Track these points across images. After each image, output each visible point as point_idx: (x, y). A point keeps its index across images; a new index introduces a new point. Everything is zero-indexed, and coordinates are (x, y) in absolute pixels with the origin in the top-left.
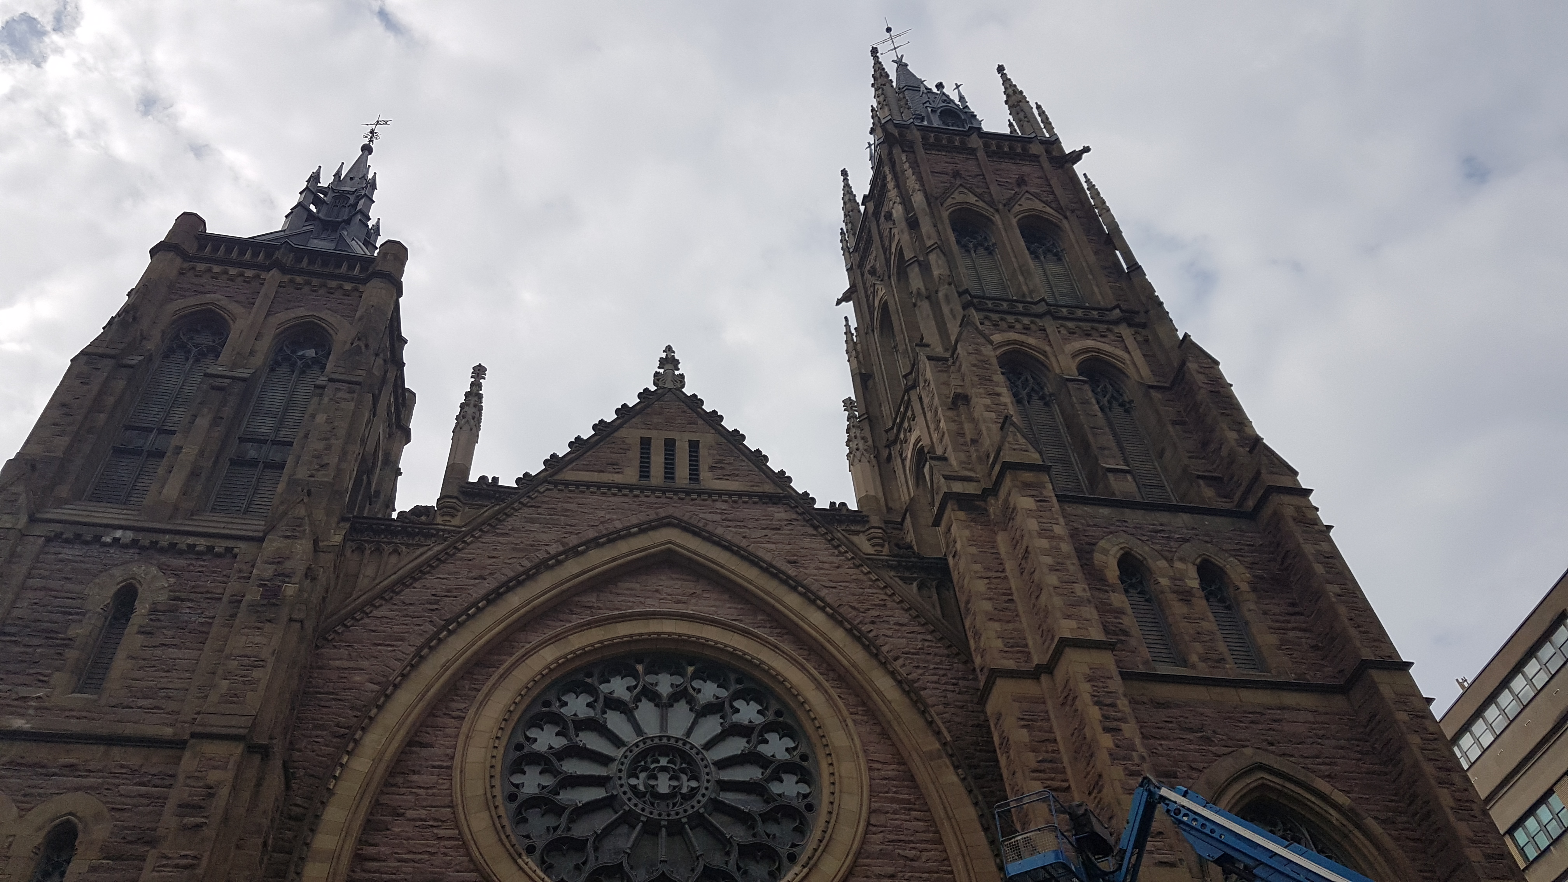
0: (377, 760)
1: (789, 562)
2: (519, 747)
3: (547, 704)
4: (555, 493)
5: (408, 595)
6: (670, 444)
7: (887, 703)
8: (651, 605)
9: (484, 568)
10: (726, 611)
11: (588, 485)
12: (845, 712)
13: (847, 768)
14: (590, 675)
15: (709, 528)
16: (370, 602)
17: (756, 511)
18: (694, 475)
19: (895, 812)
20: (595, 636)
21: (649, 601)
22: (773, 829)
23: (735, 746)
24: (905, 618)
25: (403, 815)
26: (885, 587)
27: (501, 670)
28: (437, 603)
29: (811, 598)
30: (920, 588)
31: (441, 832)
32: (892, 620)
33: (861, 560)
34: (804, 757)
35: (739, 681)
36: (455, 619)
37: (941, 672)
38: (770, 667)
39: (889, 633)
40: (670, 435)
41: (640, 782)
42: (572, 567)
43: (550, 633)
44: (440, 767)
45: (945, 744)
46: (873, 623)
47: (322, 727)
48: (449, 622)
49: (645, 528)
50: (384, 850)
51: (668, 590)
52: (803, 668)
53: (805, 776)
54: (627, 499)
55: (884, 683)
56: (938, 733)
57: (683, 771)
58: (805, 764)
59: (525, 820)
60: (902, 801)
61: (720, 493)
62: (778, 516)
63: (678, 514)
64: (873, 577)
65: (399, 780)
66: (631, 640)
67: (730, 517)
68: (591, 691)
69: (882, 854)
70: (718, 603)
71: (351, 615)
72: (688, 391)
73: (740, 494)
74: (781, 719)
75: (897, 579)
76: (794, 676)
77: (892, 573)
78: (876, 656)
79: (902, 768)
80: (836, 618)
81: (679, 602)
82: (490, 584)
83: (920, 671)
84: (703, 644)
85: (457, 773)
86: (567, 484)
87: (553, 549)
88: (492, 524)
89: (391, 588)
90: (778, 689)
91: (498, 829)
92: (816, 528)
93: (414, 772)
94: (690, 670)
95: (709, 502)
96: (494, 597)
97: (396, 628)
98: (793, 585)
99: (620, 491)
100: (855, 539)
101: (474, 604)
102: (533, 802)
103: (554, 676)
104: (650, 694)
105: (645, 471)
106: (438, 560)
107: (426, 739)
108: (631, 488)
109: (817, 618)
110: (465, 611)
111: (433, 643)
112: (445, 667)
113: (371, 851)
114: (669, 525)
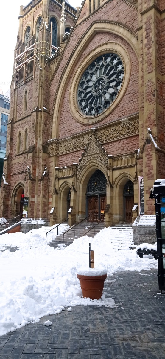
0: (58, 104)
1: (117, 17)
2: (79, 91)
3: (82, 80)
5: (58, 70)
9: (67, 57)
11: (81, 22)
14: (88, 70)
15: (102, 19)
16: (54, 75)
17: (111, 5)
18: (99, 3)
21: (94, 46)
25: (64, 111)
27: (72, 78)
28: (62, 69)
29: (119, 25)
34: (123, 68)
35: (112, 56)
36: (63, 72)
38: (114, 50)
43: (79, 65)
46: (133, 23)
49: (89, 28)
50: (63, 118)
51: (97, 41)
53: (123, 72)
55: (134, 40)
61: (103, 5)
63: (96, 19)
67: (106, 12)
69: (132, 85)
70: (106, 38)
71: (52, 79)
73: (107, 3)
74: (119, 61)
78: (132, 34)
80: (124, 28)
81: (99, 43)
84: (103, 51)
85: (69, 101)
86: (79, 25)
88: (67, 45)
90: (117, 54)
91: (75, 108)
93: (64, 103)
95: (101, 10)
96: (68, 63)
97: (58, 78)
98: (116, 24)
99: (86, 20)
101: (65, 67)
103: (81, 74)
105: (90, 10)
106: (61, 59)
109: (121, 30)
114: (94, 24)
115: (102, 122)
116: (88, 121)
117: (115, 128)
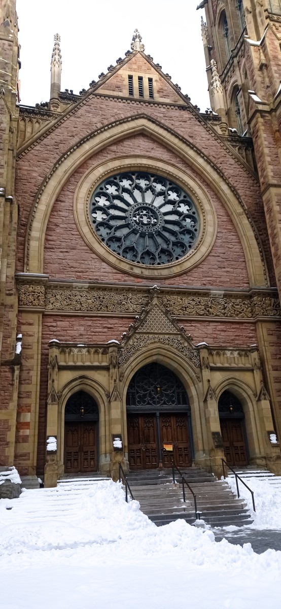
0: (48, 206)
1: (190, 137)
2: (94, 204)
3: (102, 189)
4: (96, 99)
5: (46, 141)
6: (140, 79)
7: (225, 195)
8: (138, 152)
9: (73, 132)
10: (166, 156)
11: (109, 97)
12: (210, 198)
13: (209, 217)
14: (116, 179)
15: (159, 119)
16: (32, 143)
17: (176, 113)
18: (151, 95)
19: (225, 233)
20: (117, 164)
21: (136, 150)
22: (183, 237)
23: (169, 208)
24: (232, 162)
25: (59, 226)
26: (226, 149)
27: (85, 175)
28: (58, 146)
29: (199, 152)
30: (239, 149)
31: (73, 233)
32: (228, 163)
33: (218, 137)
34: (194, 213)
35: (170, 184)
36: (66, 153)
37: (245, 183)
38: (183, 180)
39: (227, 168)
40: (141, 75)
41: (137, 219)
42: (106, 135)
43: (100, 162)
44: (69, 210)
45: (245, 210)
46: (221, 163)
47: (25, 192)
48: (64, 154)
49: (134, 118)
50: (55, 238)
51: (144, 146)
52: (194, 180)
53: (194, 219)
54: (125, 104)
55: (224, 187)
56: (243, 206)
57: (152, 216)
58: (194, 215)
59: (99, 230)
60: (228, 229)
61: (163, 104)
62: (185, 116)
63: (146, 113)
64: (222, 144)
65: (55, 213)
66: (131, 166)
67: (167, 115)
68: (117, 185)
69: (221, 246)
70: (162, 153)
71: (26, 148)
72: (146, 53)
73: (171, 105)
74: (185, 199)
75: (231, 146)
76: (191, 183)
77: (229, 143)
78: (222, 177)
79: (228, 218)
80: (208, 161)
81: (147, 151)
82: (76, 140)
83: (237, 183)
84: (157, 169)
85: (75, 212)
86: (101, 96)
87: (99, 125)
88: (73, 111)
89: (39, 138)
90: (186, 189)
91: (93, 233)
92: (200, 122)
93: (60, 211)
94: (152, 179)
95: (158, 108)
96: (79, 144)
97: (45, 155)
98: (192, 146)
99: (122, 100)
100: (215, 128)
101: (72, 148)
102: (101, 224)
103: (104, 178)
104: (138, 187)
105: (131, 92)
106: (55, 127)
107: (62, 199)
108: (127, 99)
109: (200, 161)
110: (69, 150)
111: (59, 162)
112: (66, 172)
113: (50, 238)
114: (143, 117)
115: (167, 282)
116: (132, 269)
117: (196, 299)
